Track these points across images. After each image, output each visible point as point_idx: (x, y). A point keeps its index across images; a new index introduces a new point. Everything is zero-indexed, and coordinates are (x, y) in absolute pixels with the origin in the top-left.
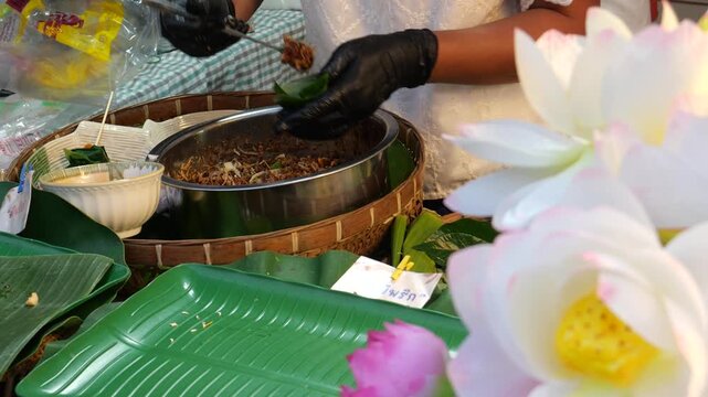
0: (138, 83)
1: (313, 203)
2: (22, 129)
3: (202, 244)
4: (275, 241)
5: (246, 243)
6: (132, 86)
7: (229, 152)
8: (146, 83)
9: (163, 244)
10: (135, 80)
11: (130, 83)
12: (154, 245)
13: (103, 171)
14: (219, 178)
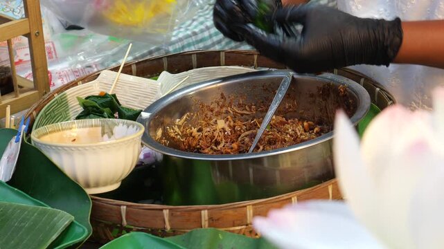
0: (195, 23)
1: (277, 174)
2: (81, 62)
3: (162, 210)
4: (231, 212)
5: (203, 212)
6: (190, 25)
7: (224, 110)
8: (202, 23)
9: (127, 206)
10: (194, 20)
11: (189, 22)
12: (120, 205)
13: (96, 126)
14: (210, 134)
